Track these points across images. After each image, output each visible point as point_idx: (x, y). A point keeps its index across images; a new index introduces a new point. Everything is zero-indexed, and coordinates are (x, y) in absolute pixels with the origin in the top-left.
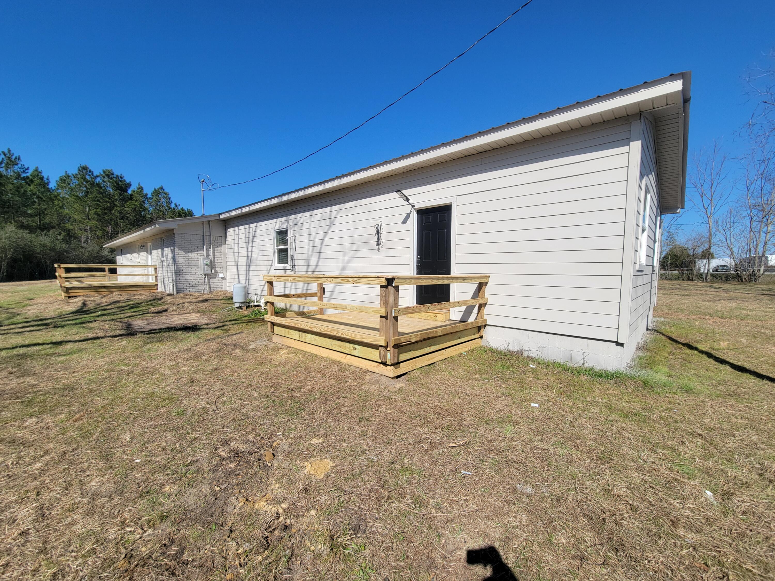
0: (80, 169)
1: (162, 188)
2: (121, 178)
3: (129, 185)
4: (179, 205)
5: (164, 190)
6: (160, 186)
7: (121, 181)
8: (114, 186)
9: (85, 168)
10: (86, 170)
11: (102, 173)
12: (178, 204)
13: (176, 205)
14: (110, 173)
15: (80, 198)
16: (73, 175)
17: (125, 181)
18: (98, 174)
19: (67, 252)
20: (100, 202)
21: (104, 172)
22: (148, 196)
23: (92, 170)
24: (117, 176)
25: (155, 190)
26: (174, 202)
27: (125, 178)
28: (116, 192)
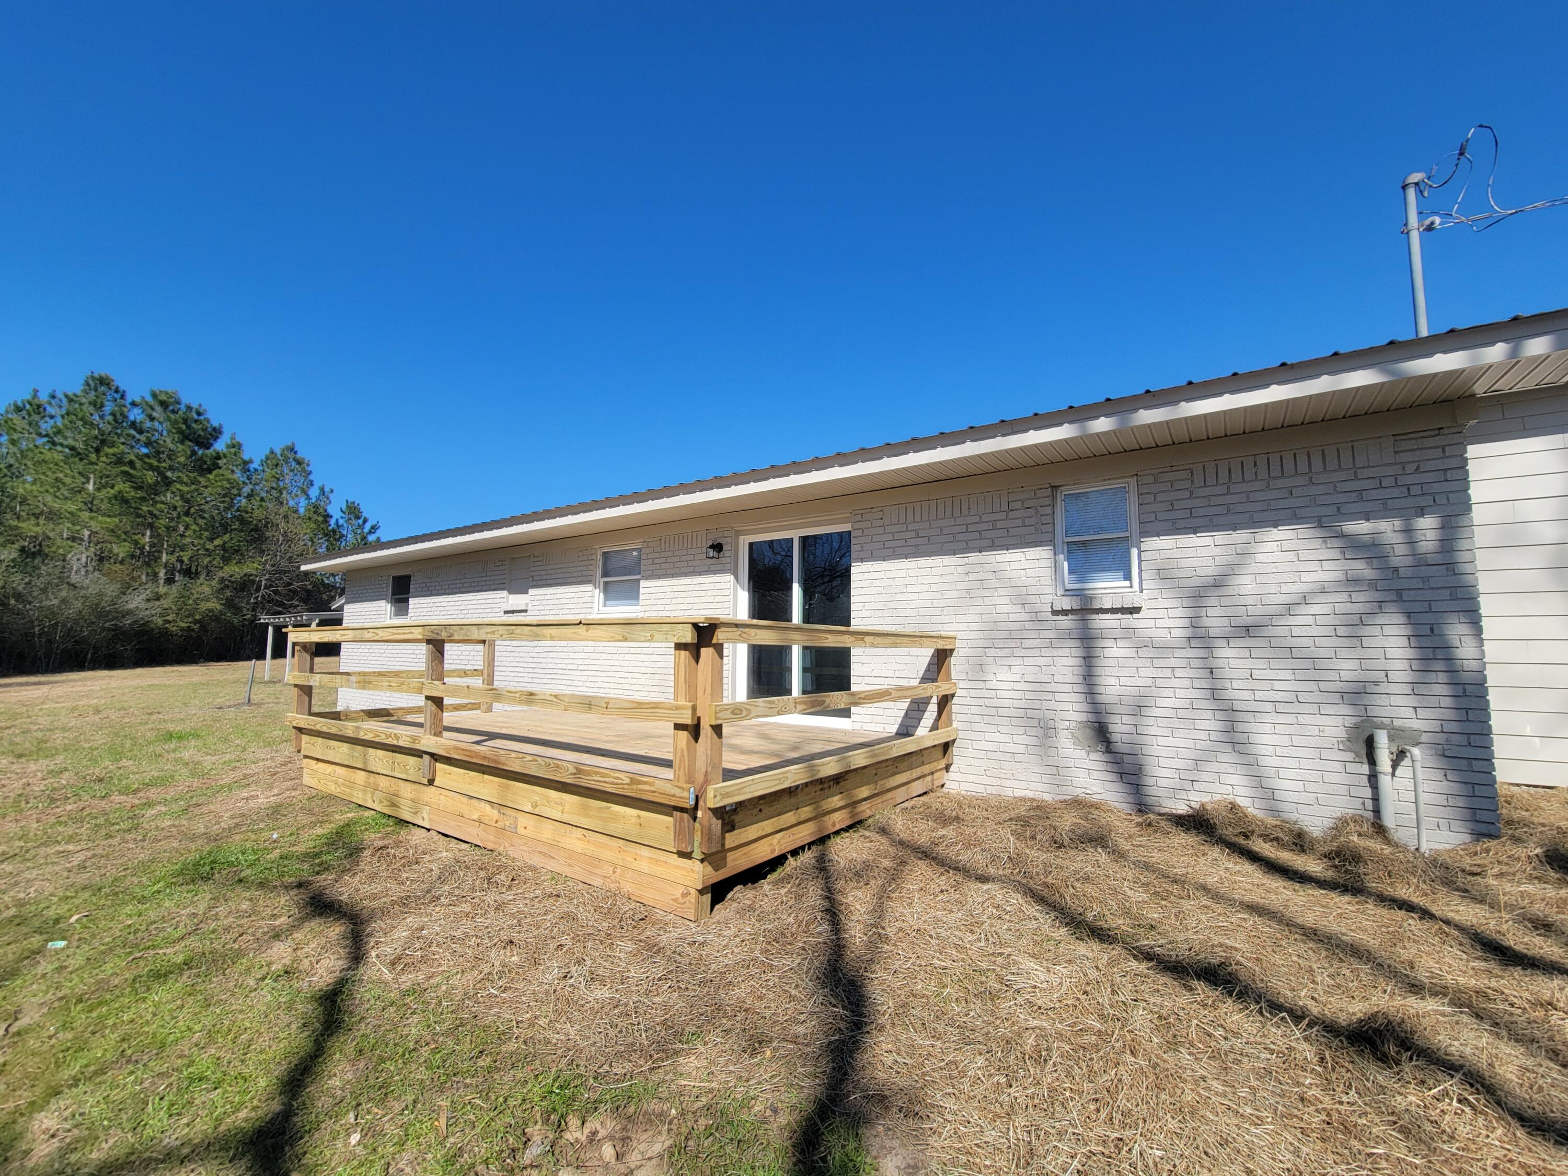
0: (91, 383)
1: (292, 449)
2: (199, 414)
3: (216, 433)
4: (332, 491)
5: (296, 453)
6: (289, 444)
7: (196, 421)
8: (180, 432)
9: (103, 381)
10: (108, 384)
11: (149, 399)
12: (327, 489)
13: (322, 490)
14: (171, 397)
15: (79, 454)
16: (66, 396)
17: (208, 421)
18: (138, 400)
19: (18, 596)
20: (134, 468)
21: (154, 395)
22: (252, 467)
23: (122, 388)
24: (189, 408)
25: (272, 452)
26: (317, 484)
27: (208, 415)
28: (180, 447)
